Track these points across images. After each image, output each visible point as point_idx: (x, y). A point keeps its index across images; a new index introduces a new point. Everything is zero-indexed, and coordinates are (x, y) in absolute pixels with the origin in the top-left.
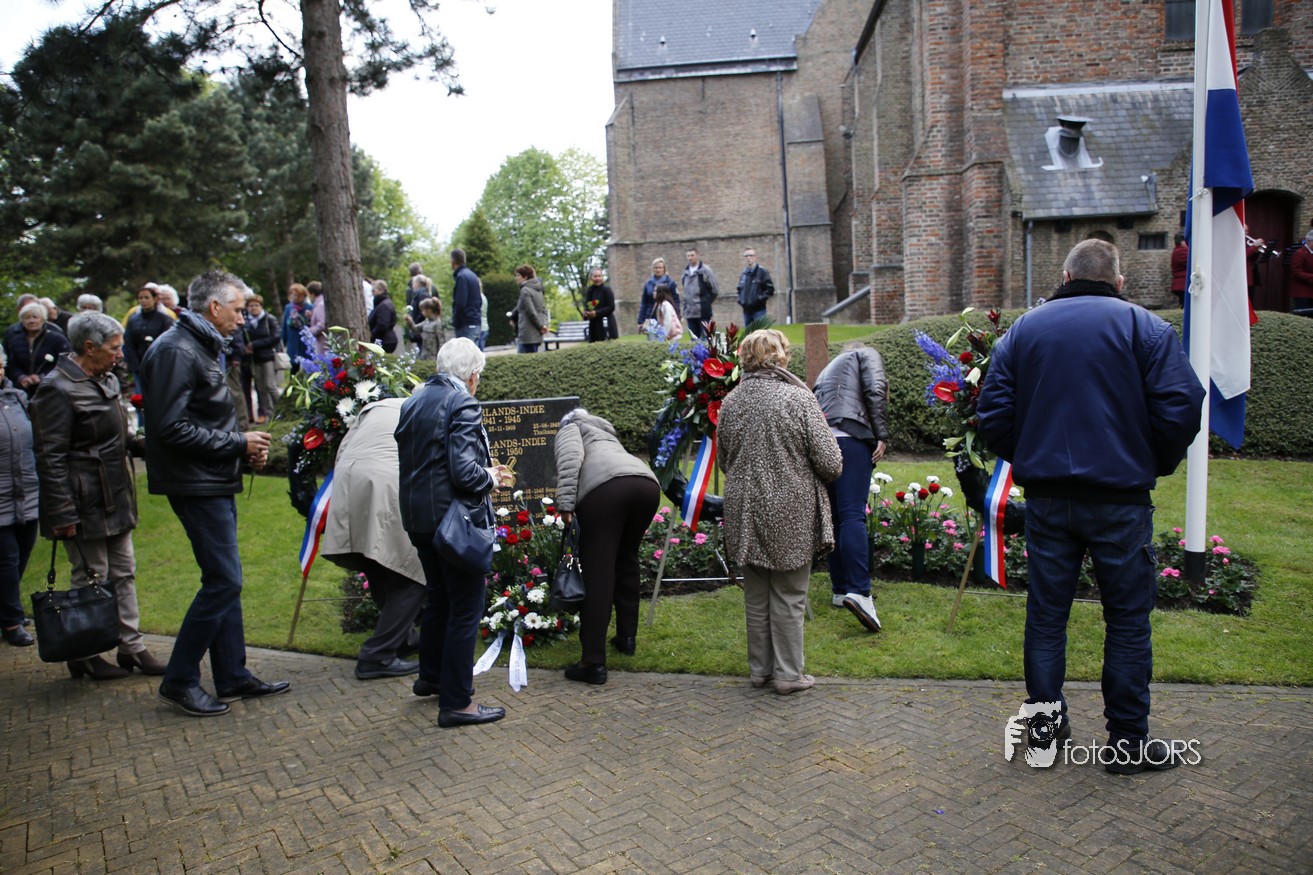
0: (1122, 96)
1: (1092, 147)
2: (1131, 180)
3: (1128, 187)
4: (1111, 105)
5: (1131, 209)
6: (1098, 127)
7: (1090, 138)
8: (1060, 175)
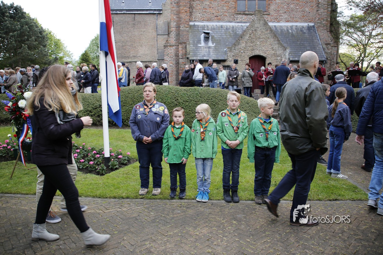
0: (224, 26)
1: (213, 40)
2: (222, 50)
3: (220, 52)
4: (220, 28)
5: (220, 58)
6: (216, 34)
7: (213, 37)
8: (202, 48)
